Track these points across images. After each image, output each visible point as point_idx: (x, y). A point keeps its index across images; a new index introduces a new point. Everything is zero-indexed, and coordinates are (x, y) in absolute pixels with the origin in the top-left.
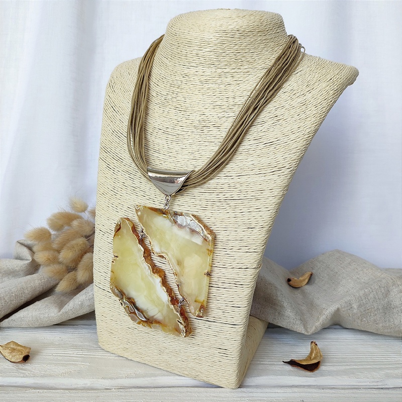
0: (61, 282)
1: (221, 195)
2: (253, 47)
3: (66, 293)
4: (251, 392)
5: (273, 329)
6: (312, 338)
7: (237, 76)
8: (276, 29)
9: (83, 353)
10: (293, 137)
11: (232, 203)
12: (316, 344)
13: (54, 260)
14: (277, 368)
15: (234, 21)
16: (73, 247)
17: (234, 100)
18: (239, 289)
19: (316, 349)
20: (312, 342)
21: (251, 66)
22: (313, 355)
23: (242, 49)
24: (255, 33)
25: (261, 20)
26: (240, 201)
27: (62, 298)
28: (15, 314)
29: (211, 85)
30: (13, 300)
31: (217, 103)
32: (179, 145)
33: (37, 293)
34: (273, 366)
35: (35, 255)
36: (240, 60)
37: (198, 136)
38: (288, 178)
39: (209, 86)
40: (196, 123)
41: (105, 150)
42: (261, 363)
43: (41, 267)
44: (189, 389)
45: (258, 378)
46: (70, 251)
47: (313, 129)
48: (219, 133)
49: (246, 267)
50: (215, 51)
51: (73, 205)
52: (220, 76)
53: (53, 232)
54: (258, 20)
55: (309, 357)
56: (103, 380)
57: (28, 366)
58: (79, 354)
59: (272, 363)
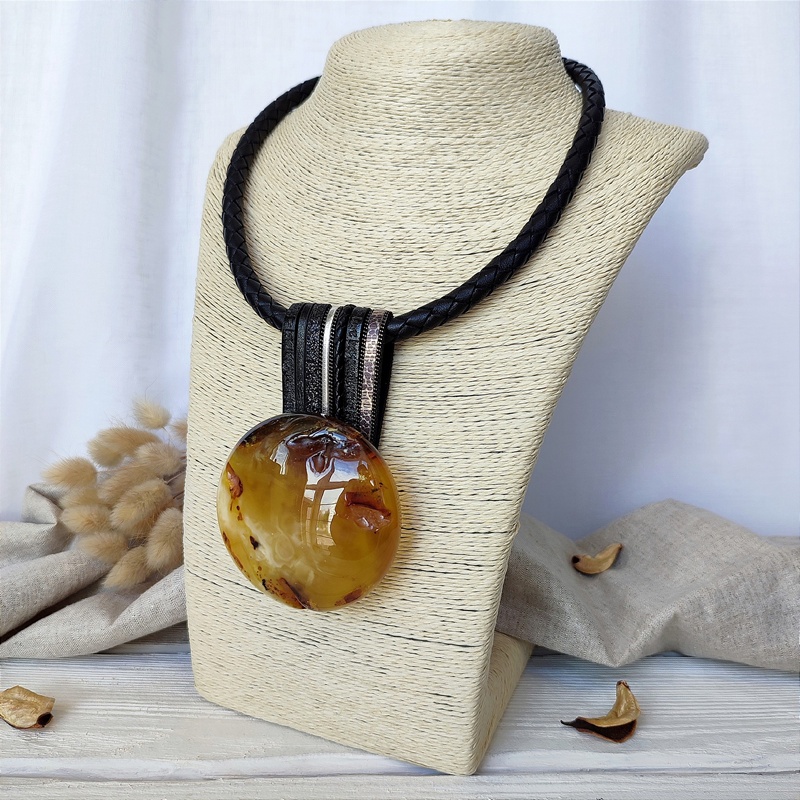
0: (116, 568)
1: (436, 388)
2: (498, 95)
3: (125, 590)
4: (496, 784)
5: (543, 658)
6: (620, 676)
7: (466, 152)
8: (544, 58)
9: (161, 710)
10: (578, 270)
11: (459, 403)
12: (628, 687)
13: (101, 524)
14: (549, 735)
15: (459, 42)
16: (140, 498)
17: (460, 199)
18: (473, 575)
19: (627, 696)
20: (619, 683)
21: (493, 132)
22: (622, 709)
23: (476, 99)
24: (501, 66)
25: (513, 40)
26: (473, 400)
27: (117, 598)
28: (23, 632)
29: (414, 171)
30: (18, 605)
31: (427, 206)
32: (352, 288)
33: (66, 591)
34: (542, 732)
35: (63, 514)
36: (472, 121)
37: (390, 271)
38: (568, 351)
39: (410, 173)
40: (386, 245)
41: (204, 300)
42: (518, 725)
43: (77, 539)
44: (372, 779)
45: (512, 755)
46: (133, 505)
47: (618, 254)
48: (431, 264)
49: (487, 530)
50: (423, 101)
51: (141, 414)
52: (432, 152)
53: (99, 469)
54: (507, 41)
55: (615, 713)
56: (200, 762)
57: (49, 736)
58: (152, 712)
59: (540, 725)
